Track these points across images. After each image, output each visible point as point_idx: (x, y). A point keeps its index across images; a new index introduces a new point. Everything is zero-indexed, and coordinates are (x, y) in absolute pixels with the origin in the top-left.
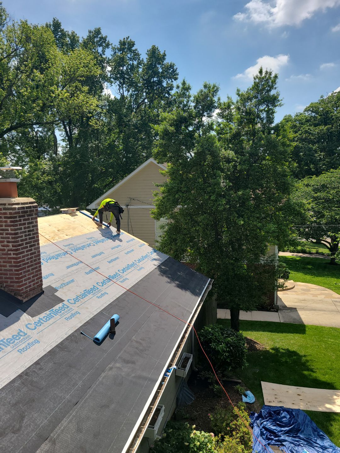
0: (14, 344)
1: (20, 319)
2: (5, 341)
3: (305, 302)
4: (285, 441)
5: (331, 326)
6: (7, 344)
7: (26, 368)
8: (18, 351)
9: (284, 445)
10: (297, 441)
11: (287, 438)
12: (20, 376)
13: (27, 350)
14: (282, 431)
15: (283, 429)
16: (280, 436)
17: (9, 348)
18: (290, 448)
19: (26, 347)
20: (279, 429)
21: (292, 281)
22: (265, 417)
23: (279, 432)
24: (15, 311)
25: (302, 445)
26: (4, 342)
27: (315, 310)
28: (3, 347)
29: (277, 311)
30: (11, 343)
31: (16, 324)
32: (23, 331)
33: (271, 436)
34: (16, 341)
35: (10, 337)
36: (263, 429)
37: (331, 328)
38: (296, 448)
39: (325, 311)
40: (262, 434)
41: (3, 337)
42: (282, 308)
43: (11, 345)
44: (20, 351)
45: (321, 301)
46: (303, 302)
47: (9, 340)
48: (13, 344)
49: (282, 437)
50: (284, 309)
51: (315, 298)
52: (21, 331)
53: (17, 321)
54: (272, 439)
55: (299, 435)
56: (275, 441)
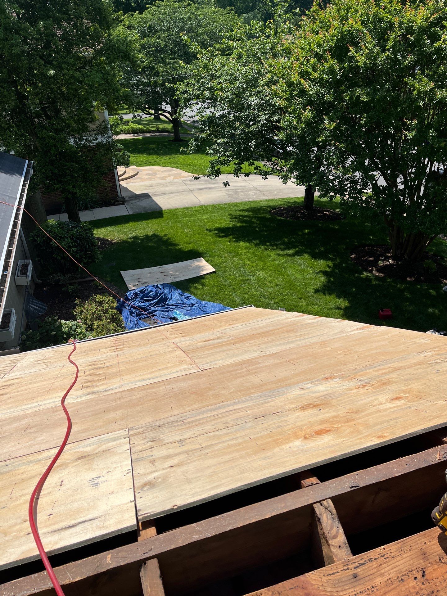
3: (153, 187)
4: (156, 311)
5: (185, 207)
9: (154, 315)
10: (167, 308)
11: (156, 309)
14: (150, 304)
15: (151, 302)
16: (150, 309)
18: (161, 316)
20: (147, 304)
21: (134, 167)
22: (131, 298)
23: (148, 306)
25: (172, 310)
27: (165, 194)
29: (123, 204)
33: (141, 312)
36: (132, 309)
37: (184, 208)
38: (167, 313)
39: (176, 193)
40: (131, 313)
42: (128, 199)
45: (171, 184)
46: (151, 188)
49: (152, 309)
50: (131, 200)
51: (163, 181)
54: (143, 314)
55: (167, 303)
56: (146, 314)
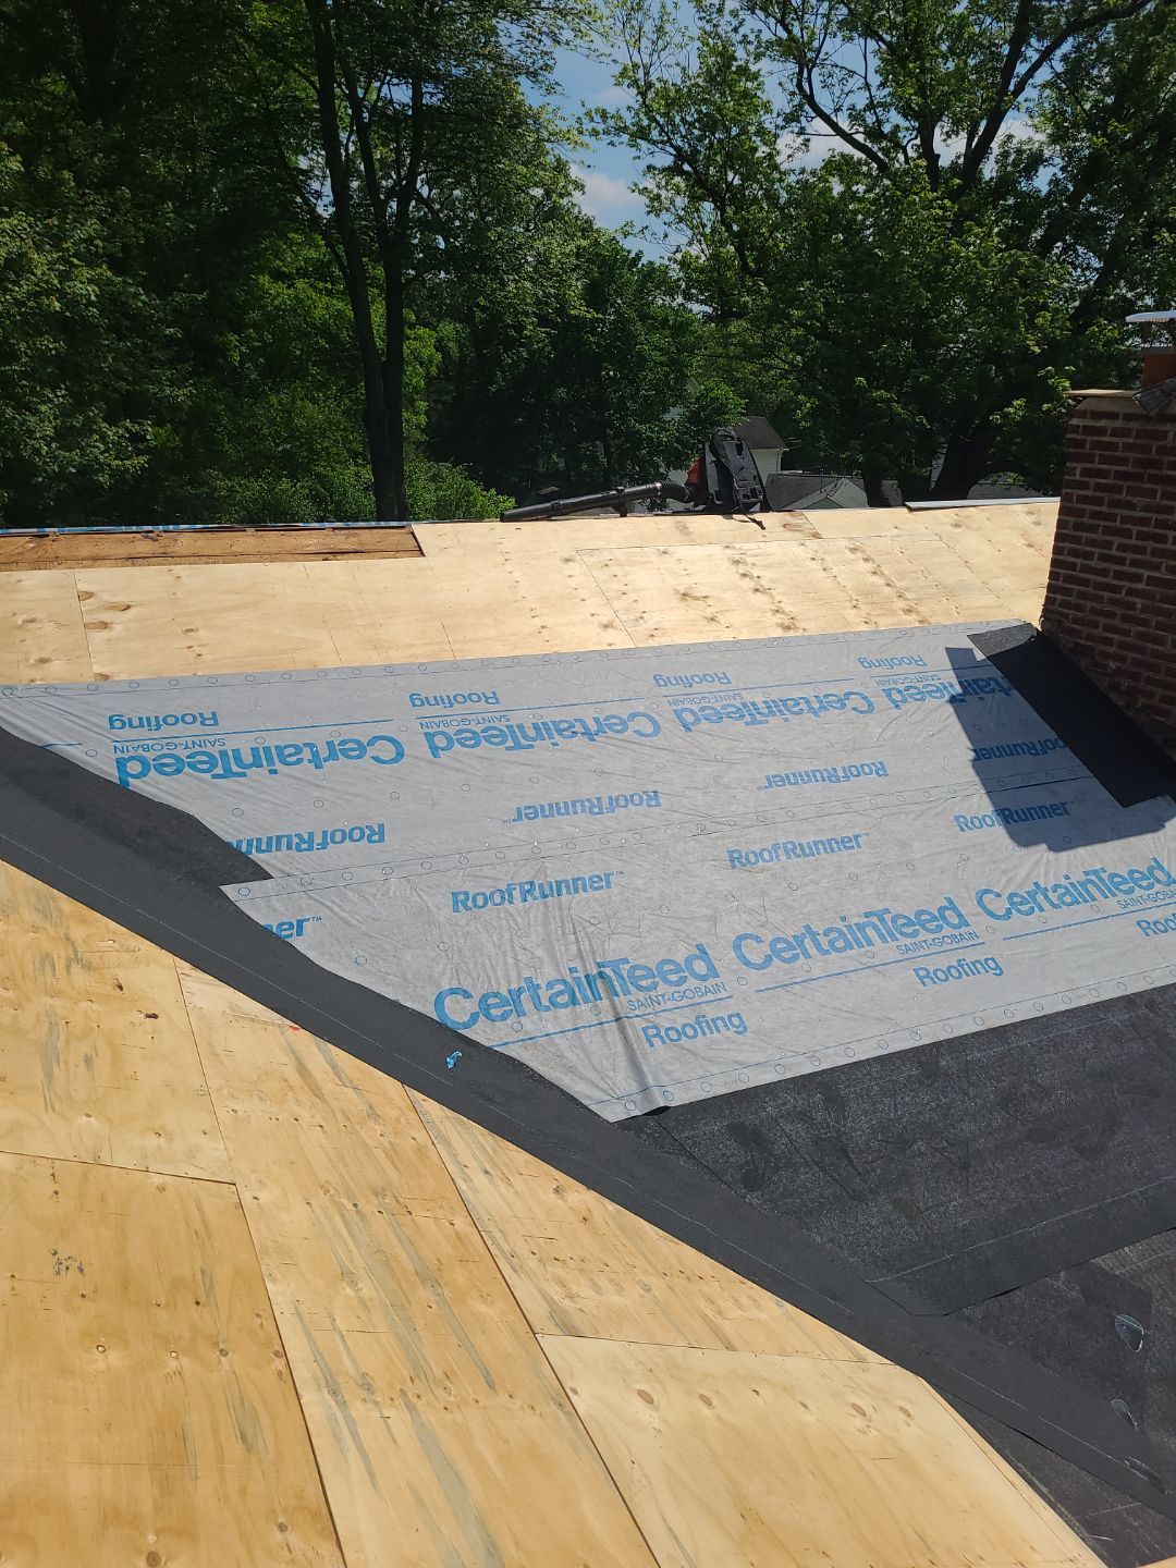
0: (1130, 896)
1: (1164, 826)
2: (1104, 876)
6: (1110, 890)
7: (1154, 986)
8: (1139, 923)
12: (1130, 1001)
13: (1167, 930)
17: (1112, 901)
19: (1166, 921)
24: (1154, 797)
26: (1101, 879)
28: (1097, 894)
30: (1121, 891)
31: (1148, 837)
32: (1166, 867)
34: (1138, 892)
35: (1124, 872)
41: (1101, 862)
43: (1121, 897)
44: (1144, 925)
47: (1116, 880)
48: (1127, 897)
52: (1161, 868)
53: (1155, 830)
